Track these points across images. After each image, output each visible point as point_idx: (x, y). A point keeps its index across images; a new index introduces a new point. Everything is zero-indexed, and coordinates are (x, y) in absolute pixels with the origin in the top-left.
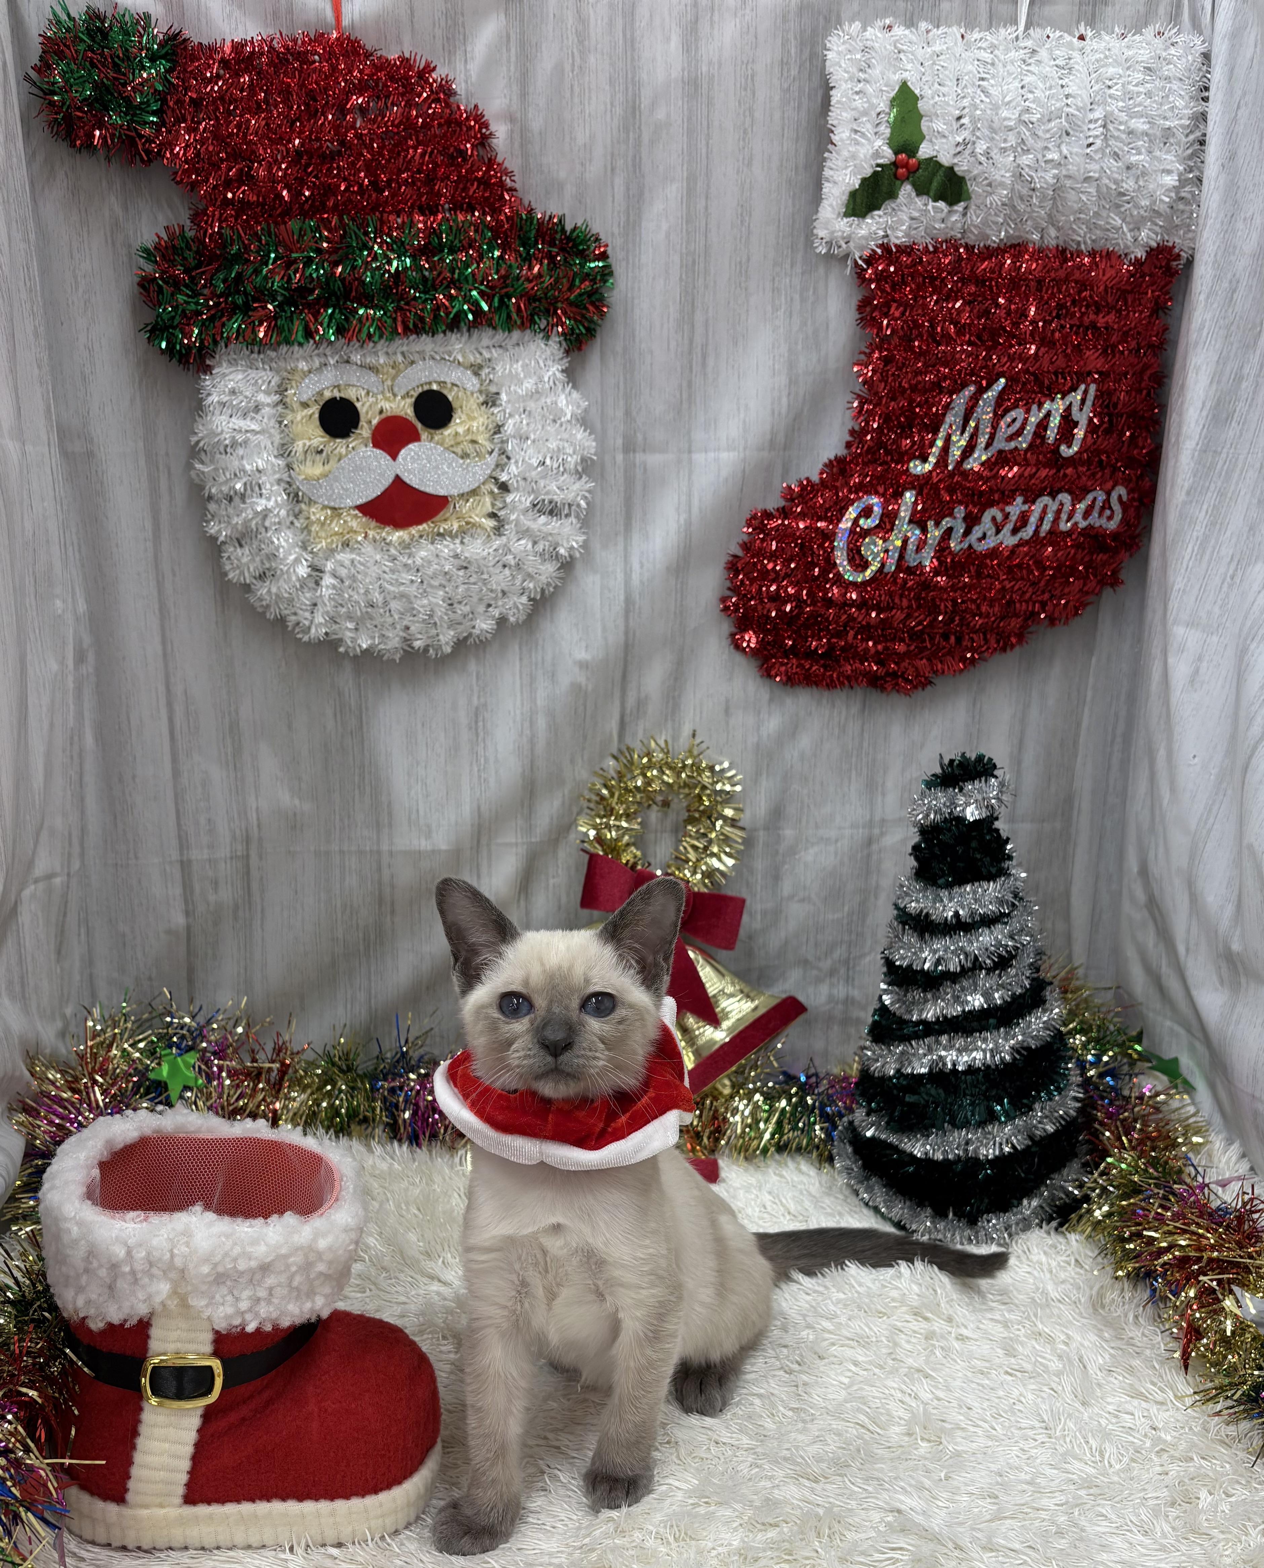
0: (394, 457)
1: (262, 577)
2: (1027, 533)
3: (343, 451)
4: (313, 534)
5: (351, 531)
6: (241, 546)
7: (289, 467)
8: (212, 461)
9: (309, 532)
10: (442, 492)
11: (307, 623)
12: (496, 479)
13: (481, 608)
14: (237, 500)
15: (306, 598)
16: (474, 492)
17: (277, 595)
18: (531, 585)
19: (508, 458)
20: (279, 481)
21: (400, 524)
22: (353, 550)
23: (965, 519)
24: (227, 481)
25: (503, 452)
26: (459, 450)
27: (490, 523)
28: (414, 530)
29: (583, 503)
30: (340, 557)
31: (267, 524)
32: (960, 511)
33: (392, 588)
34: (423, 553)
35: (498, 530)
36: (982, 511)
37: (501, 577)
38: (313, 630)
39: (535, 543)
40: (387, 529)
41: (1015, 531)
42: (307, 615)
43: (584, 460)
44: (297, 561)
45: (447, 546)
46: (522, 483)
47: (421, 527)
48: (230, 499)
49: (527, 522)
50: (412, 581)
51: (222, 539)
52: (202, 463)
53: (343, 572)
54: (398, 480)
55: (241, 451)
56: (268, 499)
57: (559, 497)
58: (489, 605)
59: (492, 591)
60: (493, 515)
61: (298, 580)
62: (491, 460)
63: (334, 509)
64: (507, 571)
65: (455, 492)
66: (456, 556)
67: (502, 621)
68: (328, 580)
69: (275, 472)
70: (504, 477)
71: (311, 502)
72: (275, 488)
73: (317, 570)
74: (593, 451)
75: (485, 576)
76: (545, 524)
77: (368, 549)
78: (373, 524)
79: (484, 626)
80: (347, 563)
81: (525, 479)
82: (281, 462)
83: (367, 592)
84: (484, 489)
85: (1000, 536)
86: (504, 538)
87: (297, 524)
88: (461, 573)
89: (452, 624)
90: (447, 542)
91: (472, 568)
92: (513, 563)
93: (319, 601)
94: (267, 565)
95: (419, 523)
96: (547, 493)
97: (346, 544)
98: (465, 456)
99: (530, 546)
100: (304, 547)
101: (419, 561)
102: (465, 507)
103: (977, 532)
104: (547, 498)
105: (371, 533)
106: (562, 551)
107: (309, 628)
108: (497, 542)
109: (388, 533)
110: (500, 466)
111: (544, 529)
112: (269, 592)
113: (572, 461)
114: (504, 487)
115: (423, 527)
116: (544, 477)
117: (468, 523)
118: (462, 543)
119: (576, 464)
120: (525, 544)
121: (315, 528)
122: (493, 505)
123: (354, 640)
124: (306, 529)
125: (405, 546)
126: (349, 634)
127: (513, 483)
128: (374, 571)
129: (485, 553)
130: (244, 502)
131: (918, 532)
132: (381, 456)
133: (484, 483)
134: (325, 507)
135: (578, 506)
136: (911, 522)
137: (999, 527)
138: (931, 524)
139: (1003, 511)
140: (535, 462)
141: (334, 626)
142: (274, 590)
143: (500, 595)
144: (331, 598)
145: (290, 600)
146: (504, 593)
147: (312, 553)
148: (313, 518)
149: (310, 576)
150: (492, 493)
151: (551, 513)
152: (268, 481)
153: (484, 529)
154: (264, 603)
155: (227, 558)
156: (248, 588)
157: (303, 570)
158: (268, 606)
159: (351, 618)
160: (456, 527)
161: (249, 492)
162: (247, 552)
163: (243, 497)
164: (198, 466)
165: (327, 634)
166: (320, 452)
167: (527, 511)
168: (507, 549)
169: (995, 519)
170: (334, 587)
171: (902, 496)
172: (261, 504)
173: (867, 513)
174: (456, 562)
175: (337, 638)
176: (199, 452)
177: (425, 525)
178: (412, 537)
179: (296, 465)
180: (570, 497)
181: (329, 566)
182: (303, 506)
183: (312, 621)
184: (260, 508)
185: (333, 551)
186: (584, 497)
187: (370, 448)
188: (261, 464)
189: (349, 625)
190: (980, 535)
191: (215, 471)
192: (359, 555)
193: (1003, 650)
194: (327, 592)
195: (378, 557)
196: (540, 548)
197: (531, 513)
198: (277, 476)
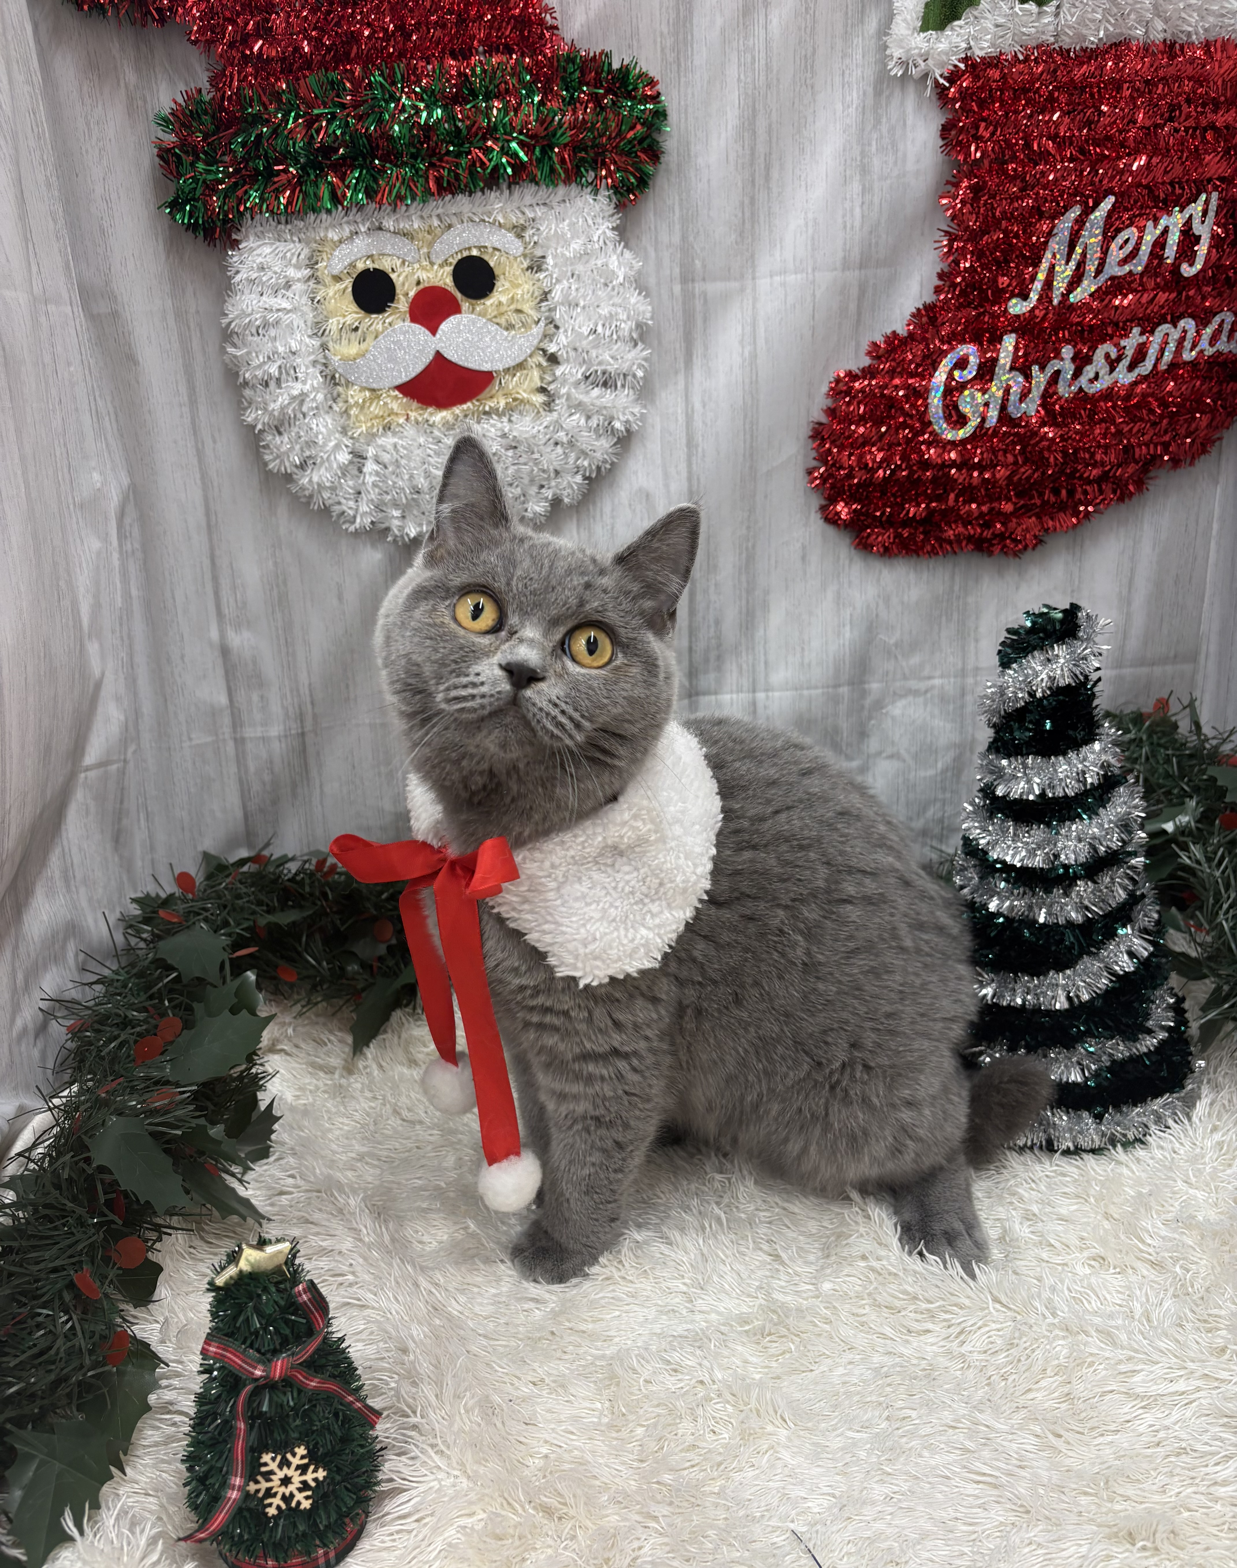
0: (434, 331)
1: (303, 466)
2: (1146, 367)
3: (380, 327)
4: (353, 419)
5: (392, 413)
6: (280, 433)
7: (324, 347)
8: (244, 344)
9: (349, 416)
10: (486, 367)
11: (351, 513)
12: (544, 351)
13: (533, 490)
14: (272, 384)
15: (348, 485)
16: (521, 366)
17: (319, 485)
18: (586, 463)
19: (557, 327)
20: (315, 363)
21: (442, 404)
22: (395, 434)
23: (1073, 359)
24: (262, 364)
25: (551, 321)
26: (502, 321)
27: (539, 399)
28: (457, 410)
29: (640, 374)
30: (382, 441)
31: (305, 409)
32: (1067, 352)
35: (549, 405)
36: (1093, 348)
37: (553, 456)
38: (358, 520)
39: (588, 418)
40: (430, 410)
41: (1131, 368)
42: (352, 504)
43: (639, 326)
44: (337, 447)
45: (493, 426)
46: (572, 354)
47: (465, 406)
48: (267, 385)
49: (579, 396)
51: (259, 427)
52: (235, 346)
53: (386, 458)
54: (438, 355)
55: (272, 332)
56: (304, 382)
57: (613, 367)
58: (542, 487)
59: (544, 471)
60: (543, 390)
61: (340, 468)
62: (537, 331)
63: (373, 390)
64: (559, 449)
65: (500, 367)
66: (504, 436)
67: (556, 503)
68: (370, 467)
69: (310, 354)
70: (552, 348)
71: (348, 384)
72: (311, 370)
73: (359, 457)
74: (648, 315)
75: (536, 456)
76: (598, 397)
77: (410, 431)
78: (415, 404)
79: (538, 509)
80: (389, 447)
81: (575, 349)
82: (316, 342)
83: (411, 477)
84: (531, 362)
85: (1115, 374)
86: (555, 415)
87: (336, 408)
88: (510, 453)
90: (494, 420)
91: (522, 447)
92: (565, 440)
93: (363, 489)
94: (308, 453)
95: (463, 401)
96: (600, 363)
97: (387, 428)
98: (510, 327)
99: (583, 421)
100: (344, 431)
102: (511, 383)
103: (1089, 371)
104: (600, 369)
105: (413, 415)
106: (617, 425)
107: (355, 517)
108: (549, 418)
109: (431, 414)
110: (547, 337)
111: (598, 402)
112: (310, 481)
113: (626, 327)
114: (553, 359)
116: (596, 347)
117: (515, 400)
118: (510, 421)
119: (631, 330)
120: (578, 419)
121: (353, 412)
122: (542, 379)
123: (401, 528)
124: (346, 413)
125: (449, 426)
126: (396, 522)
127: (562, 354)
128: (417, 454)
129: (535, 431)
130: (280, 387)
131: (1021, 379)
132: (420, 331)
133: (531, 356)
134: (363, 389)
135: (634, 376)
136: (1012, 368)
137: (1113, 364)
138: (1035, 368)
139: (1117, 345)
140: (585, 330)
141: (381, 515)
142: (315, 479)
143: (552, 475)
144: (375, 485)
145: (333, 489)
146: (557, 473)
147: (352, 438)
148: (351, 401)
149: (351, 462)
150: (539, 365)
151: (605, 384)
152: (302, 363)
153: (533, 405)
154: (307, 493)
155: (267, 447)
156: (288, 478)
157: (343, 457)
158: (311, 496)
159: (396, 506)
160: (502, 404)
161: (284, 376)
162: (286, 439)
163: (278, 381)
164: (231, 350)
165: (372, 523)
166: (356, 329)
167: (577, 383)
168: (558, 426)
169: (1107, 356)
170: (377, 474)
171: (1000, 341)
172: (297, 389)
173: (962, 364)
174: (504, 441)
175: (383, 526)
176: (231, 335)
177: (469, 404)
178: (456, 418)
179: (331, 345)
180: (625, 367)
181: (371, 452)
182: (340, 389)
183: (357, 510)
184: (295, 392)
185: (374, 435)
186: (640, 366)
187: (408, 323)
188: (294, 346)
189: (396, 513)
190: (1092, 375)
191: (249, 353)
192: (401, 438)
193: (1121, 499)
194: (370, 479)
195: (422, 440)
196: (594, 422)
197: (582, 386)
198: (312, 358)
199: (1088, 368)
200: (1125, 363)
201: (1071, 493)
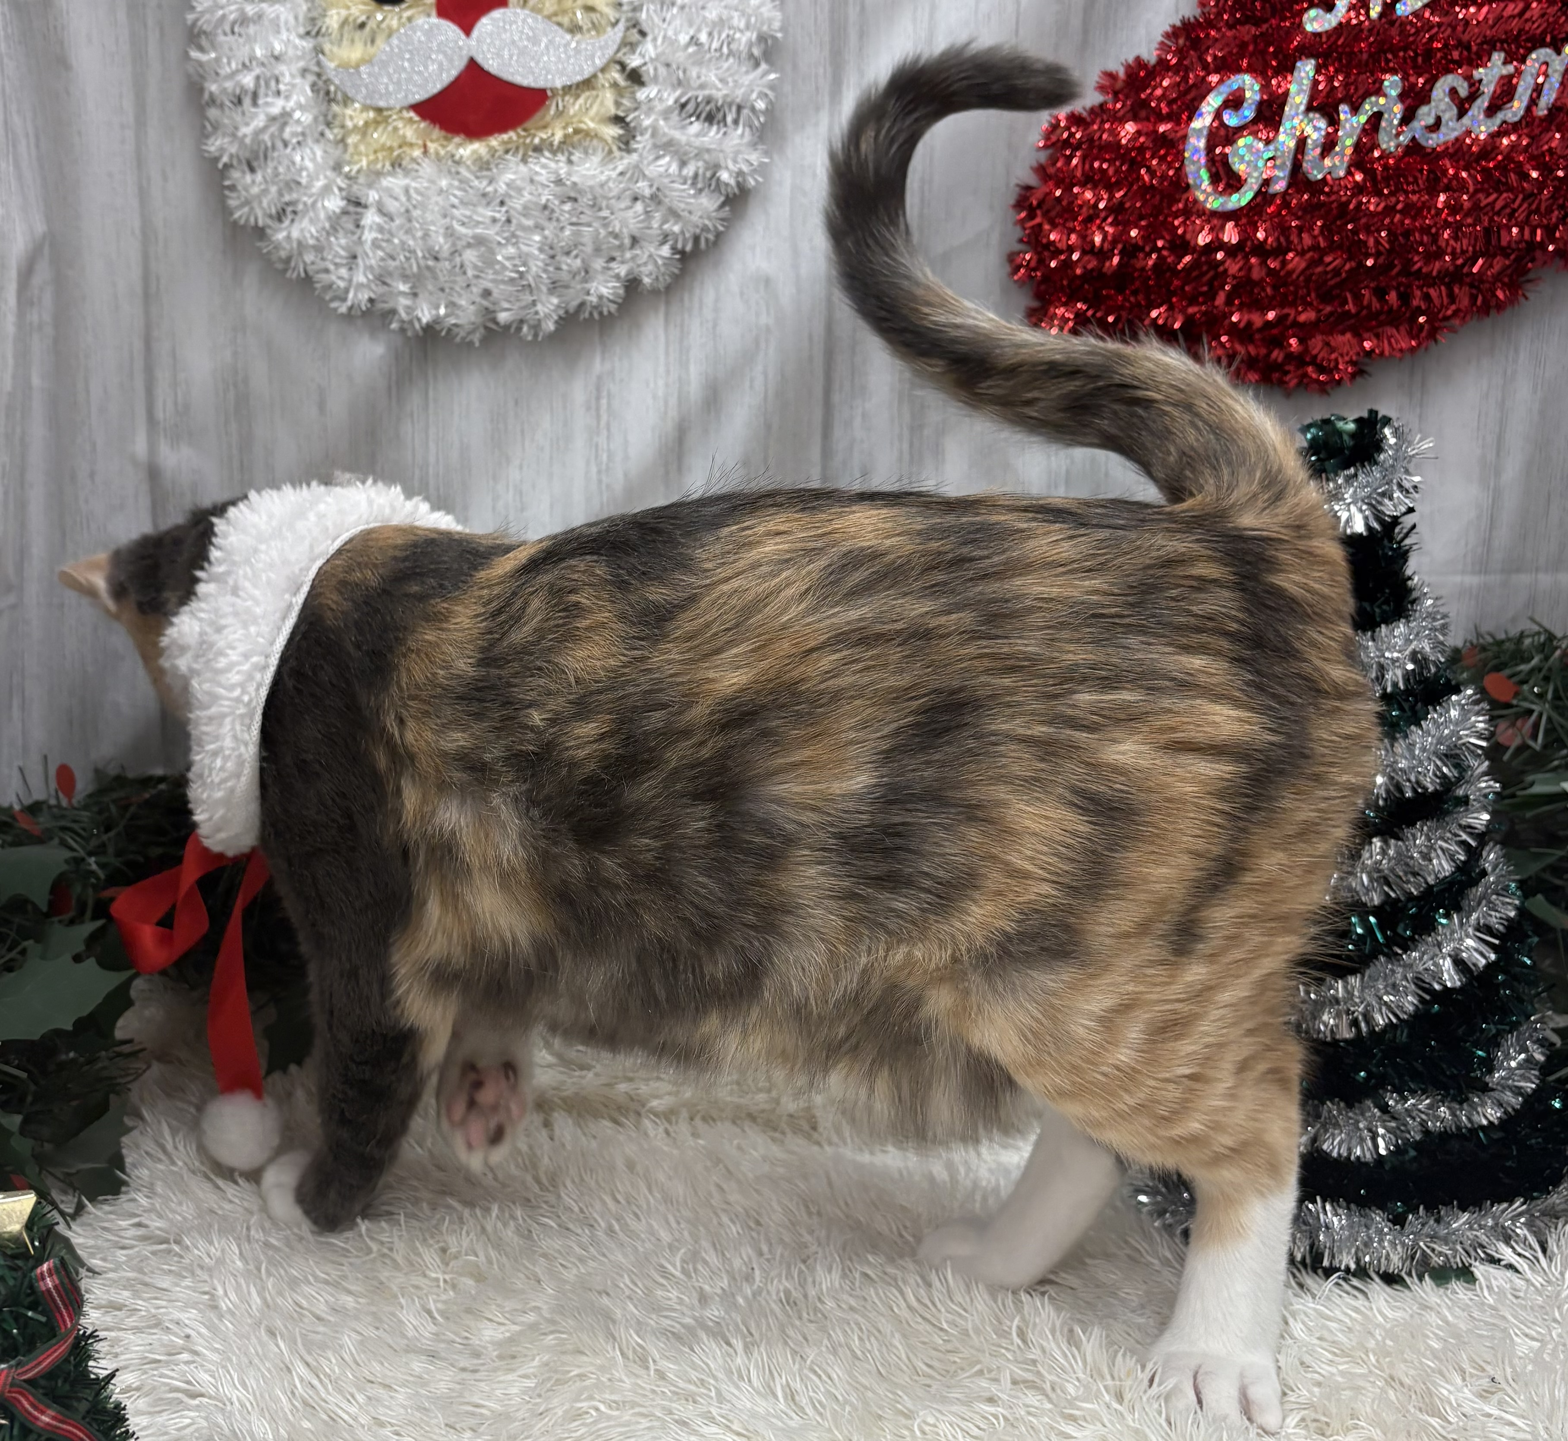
0: (467, 30)
1: (280, 216)
3: (395, 23)
4: (351, 150)
5: (404, 143)
6: (252, 170)
7: (319, 50)
8: (214, 47)
9: (346, 146)
10: (540, 84)
11: (342, 284)
12: (623, 66)
13: (598, 264)
14: (247, 101)
15: (340, 244)
16: (588, 84)
17: (300, 243)
18: (676, 229)
19: (643, 33)
20: (304, 72)
21: (474, 133)
22: (407, 172)
23: (1402, 97)
24: (234, 74)
25: (634, 24)
26: (566, 20)
27: (612, 131)
28: (495, 141)
29: (761, 105)
30: (387, 182)
31: (287, 135)
32: (1392, 84)
33: (462, 230)
34: (509, 176)
35: (626, 143)
36: (1432, 82)
37: (630, 213)
38: (352, 296)
39: (683, 164)
40: (457, 140)
41: (1492, 111)
42: (343, 272)
43: (763, 38)
44: (327, 190)
45: (544, 166)
46: (662, 71)
47: (505, 137)
48: (239, 101)
49: (669, 130)
50: (494, 220)
51: (225, 159)
52: (201, 49)
53: (392, 206)
54: (473, 66)
55: (252, 29)
56: (287, 98)
57: (720, 94)
58: (613, 259)
59: (616, 236)
60: (618, 120)
61: (329, 218)
62: (615, 35)
63: (379, 110)
64: (639, 207)
65: (558, 84)
66: (559, 182)
67: (632, 285)
68: (371, 218)
69: (299, 58)
70: (634, 62)
71: (347, 101)
72: (298, 80)
73: (356, 203)
74: (777, 24)
75: (605, 213)
76: (697, 135)
77: (427, 168)
78: (437, 132)
79: (605, 291)
80: (399, 192)
81: (668, 65)
82: (307, 44)
83: (426, 235)
84: (602, 79)
85: (1466, 121)
86: (635, 156)
87: (330, 135)
88: (567, 207)
89: (555, 287)
90: (546, 159)
91: (585, 200)
92: (647, 192)
93: (359, 251)
94: (287, 198)
95: (503, 129)
96: (702, 87)
97: (397, 164)
98: (574, 29)
99: (674, 168)
100: (337, 167)
101: (502, 188)
102: (575, 106)
103: (1425, 115)
104: (701, 95)
105: (432, 147)
106: (724, 176)
107: (347, 291)
108: (626, 162)
109: (458, 146)
110: (629, 45)
111: (697, 142)
112: (288, 238)
113: (744, 39)
114: (635, 77)
115: (511, 135)
116: (699, 63)
117: (577, 131)
118: (570, 162)
119: (751, 44)
120: (667, 164)
121: (351, 140)
122: (618, 104)
123: (411, 310)
124: (342, 141)
125: (483, 166)
126: (404, 301)
127: (649, 71)
128: (436, 202)
129: (603, 178)
130: (255, 103)
131: (1322, 124)
132: (450, 30)
133: (603, 70)
134: (366, 108)
135: (753, 109)
136: (1310, 108)
137: (1463, 107)
138: (1344, 108)
139: (1468, 78)
140: (684, 38)
141: (382, 289)
142: (295, 234)
143: (627, 241)
144: (376, 244)
145: (319, 249)
146: (635, 241)
147: (348, 177)
148: (349, 124)
149: (345, 212)
150: (615, 85)
151: (710, 119)
152: (287, 72)
153: (602, 140)
154: (283, 254)
155: (232, 188)
156: (260, 232)
157: (334, 203)
158: (288, 260)
159: (405, 278)
160: (559, 136)
161: (262, 91)
162: (259, 177)
163: (255, 96)
164: (194, 54)
165: (371, 300)
166: (362, 26)
167: (666, 114)
168: (637, 172)
169: (1453, 92)
170: (381, 229)
171: (1291, 69)
172: (277, 106)
173: (1235, 102)
174: (558, 189)
175: (386, 306)
176: (199, 35)
177: (512, 134)
178: (493, 151)
179: (327, 47)
180: (740, 93)
181: (373, 196)
182: (335, 108)
183: (350, 281)
184: (275, 110)
185: (379, 174)
186: (763, 95)
187: (434, 20)
188: (278, 47)
189: (403, 287)
190: (1431, 121)
191: (217, 60)
192: (414, 179)
193: (1485, 311)
194: (369, 236)
195: (444, 183)
196: (689, 171)
197: (675, 117)
198: (302, 64)
199: (1423, 110)
200: (1483, 102)
201: (1405, 298)
